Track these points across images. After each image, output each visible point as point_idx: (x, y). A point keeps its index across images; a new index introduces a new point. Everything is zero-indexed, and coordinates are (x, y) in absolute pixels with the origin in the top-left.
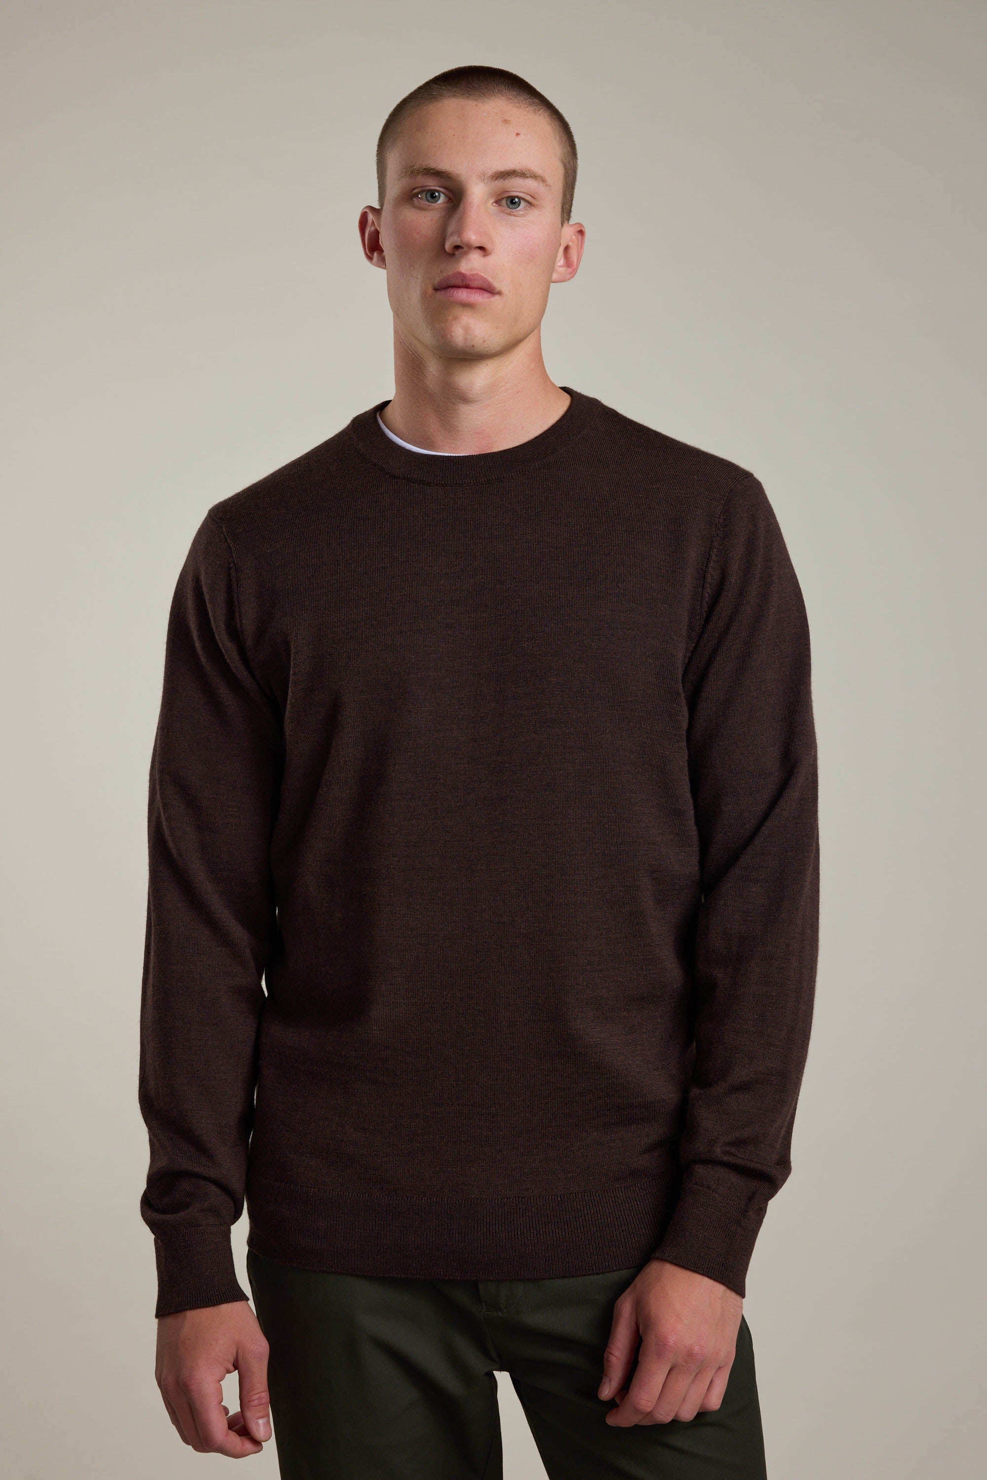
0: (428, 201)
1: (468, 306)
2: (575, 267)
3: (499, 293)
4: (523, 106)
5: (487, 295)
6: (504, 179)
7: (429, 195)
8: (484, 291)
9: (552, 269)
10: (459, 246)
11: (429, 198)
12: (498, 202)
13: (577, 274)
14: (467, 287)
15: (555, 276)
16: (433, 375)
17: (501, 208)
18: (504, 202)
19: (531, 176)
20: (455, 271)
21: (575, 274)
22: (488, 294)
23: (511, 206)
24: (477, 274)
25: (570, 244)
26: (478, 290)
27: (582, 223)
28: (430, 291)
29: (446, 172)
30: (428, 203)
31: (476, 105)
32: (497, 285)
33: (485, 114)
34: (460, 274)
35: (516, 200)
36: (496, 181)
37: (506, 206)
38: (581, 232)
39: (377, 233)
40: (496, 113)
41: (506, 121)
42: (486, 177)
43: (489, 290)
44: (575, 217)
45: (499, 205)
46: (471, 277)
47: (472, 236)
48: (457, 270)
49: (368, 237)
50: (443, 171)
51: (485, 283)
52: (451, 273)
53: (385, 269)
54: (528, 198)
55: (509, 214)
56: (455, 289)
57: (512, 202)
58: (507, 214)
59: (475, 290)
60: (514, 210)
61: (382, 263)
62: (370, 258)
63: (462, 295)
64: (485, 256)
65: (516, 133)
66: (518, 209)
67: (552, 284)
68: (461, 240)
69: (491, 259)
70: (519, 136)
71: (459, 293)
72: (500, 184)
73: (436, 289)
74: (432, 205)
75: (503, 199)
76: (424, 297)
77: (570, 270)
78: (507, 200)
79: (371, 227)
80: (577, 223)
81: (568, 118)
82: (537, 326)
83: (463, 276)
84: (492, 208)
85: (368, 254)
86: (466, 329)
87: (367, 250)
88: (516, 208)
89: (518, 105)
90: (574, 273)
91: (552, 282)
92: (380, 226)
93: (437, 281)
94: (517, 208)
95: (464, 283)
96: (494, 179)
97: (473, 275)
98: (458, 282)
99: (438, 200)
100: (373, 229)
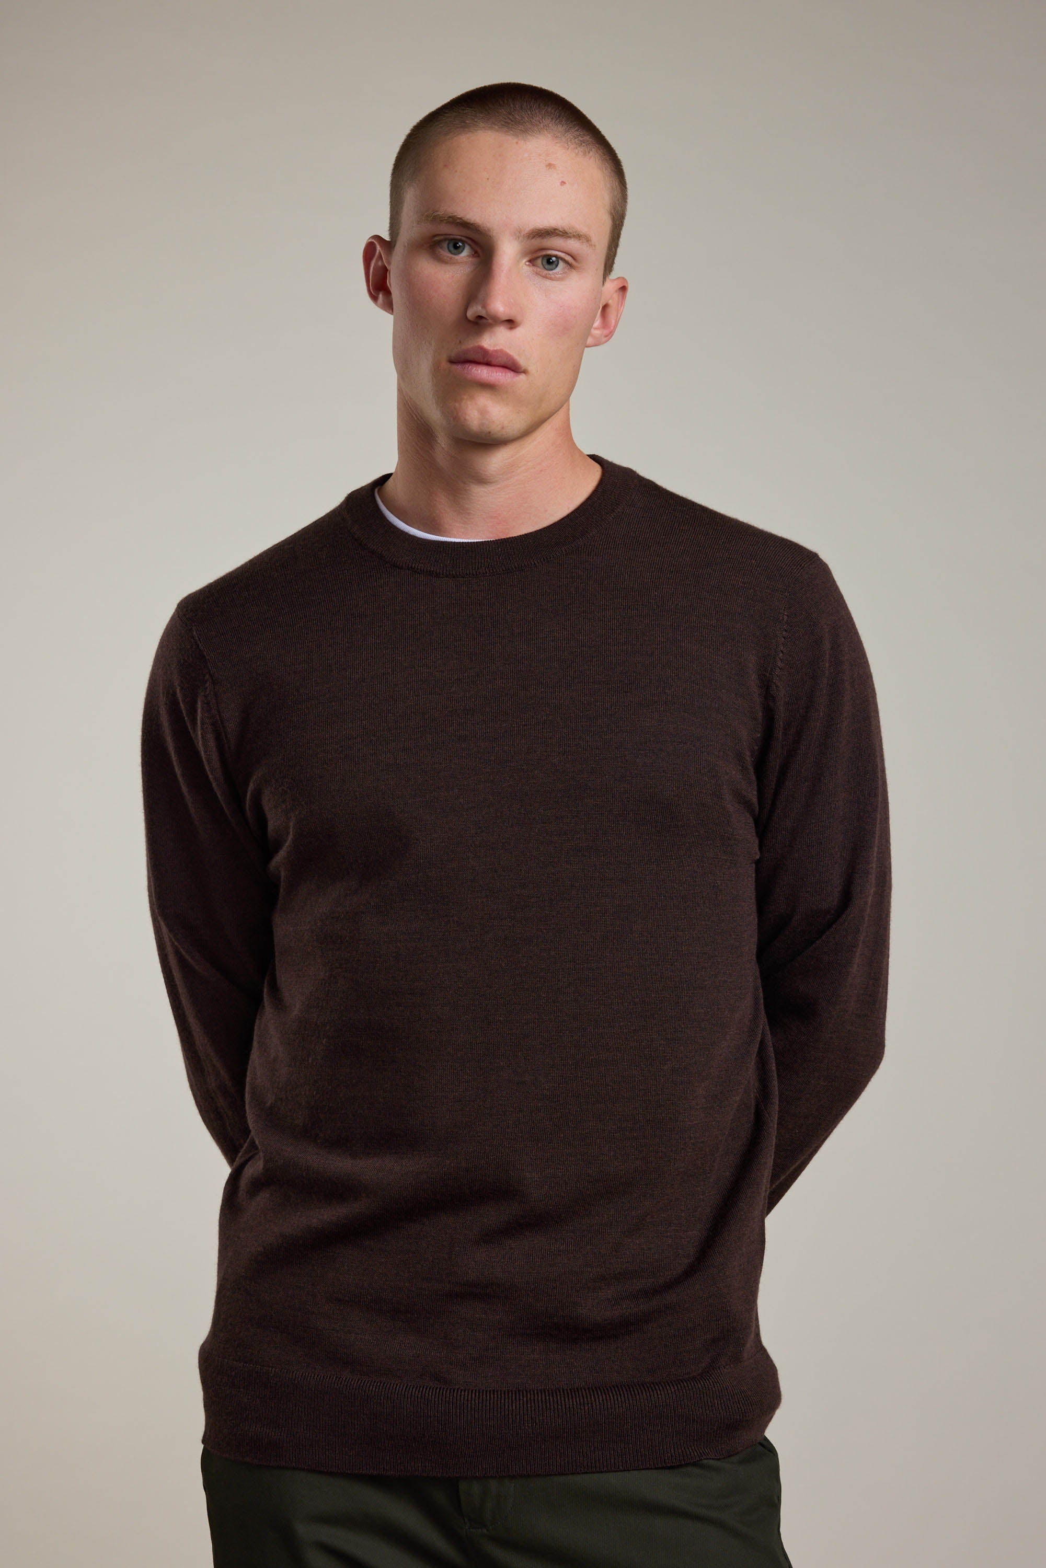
0: (450, 251)
1: (489, 387)
2: (612, 328)
3: (525, 372)
4: (572, 146)
5: (510, 375)
6: (543, 238)
7: (451, 245)
8: (507, 370)
9: (587, 333)
10: (483, 317)
11: (452, 249)
12: (532, 261)
13: (613, 337)
14: (488, 364)
15: (590, 341)
16: (443, 448)
17: (535, 269)
18: (539, 261)
19: (574, 236)
20: (476, 344)
21: (611, 336)
22: (512, 373)
23: (547, 266)
24: (501, 351)
25: (610, 302)
26: (501, 369)
27: (626, 277)
28: (445, 365)
29: (475, 224)
30: (450, 255)
31: (517, 143)
32: (522, 362)
33: (526, 155)
34: (481, 349)
35: (554, 259)
36: (533, 240)
37: (541, 266)
38: (623, 289)
39: (385, 270)
40: (540, 155)
41: (550, 166)
42: (522, 234)
43: (513, 367)
44: (617, 271)
45: (533, 265)
46: (494, 353)
47: (499, 306)
48: (480, 343)
49: (373, 272)
50: (472, 223)
51: (510, 360)
52: (472, 346)
53: (392, 314)
54: (568, 258)
55: (545, 277)
56: (473, 365)
57: (549, 262)
58: (544, 277)
59: (497, 368)
60: (551, 272)
61: (389, 306)
62: (374, 298)
63: (483, 373)
64: (511, 328)
65: (560, 181)
66: (554, 271)
67: (586, 348)
68: (487, 312)
69: (519, 332)
70: (565, 186)
71: (478, 370)
72: (537, 242)
73: (452, 362)
74: (454, 258)
75: (538, 258)
76: (436, 369)
77: (606, 332)
78: (543, 259)
79: (377, 261)
80: (619, 278)
81: (620, 156)
82: (565, 400)
83: (485, 352)
84: (524, 267)
85: (372, 291)
86: (483, 412)
87: (371, 288)
88: (552, 270)
89: (566, 145)
90: (609, 336)
91: (587, 347)
92: (389, 263)
93: (453, 354)
94: (555, 269)
95: (486, 359)
96: (530, 238)
97: (496, 351)
98: (478, 357)
99: (462, 251)
100: (380, 263)
